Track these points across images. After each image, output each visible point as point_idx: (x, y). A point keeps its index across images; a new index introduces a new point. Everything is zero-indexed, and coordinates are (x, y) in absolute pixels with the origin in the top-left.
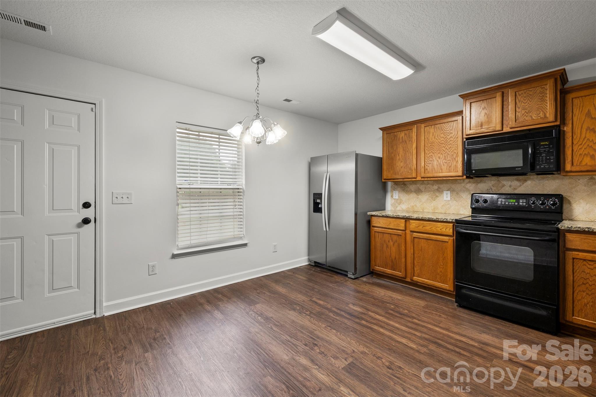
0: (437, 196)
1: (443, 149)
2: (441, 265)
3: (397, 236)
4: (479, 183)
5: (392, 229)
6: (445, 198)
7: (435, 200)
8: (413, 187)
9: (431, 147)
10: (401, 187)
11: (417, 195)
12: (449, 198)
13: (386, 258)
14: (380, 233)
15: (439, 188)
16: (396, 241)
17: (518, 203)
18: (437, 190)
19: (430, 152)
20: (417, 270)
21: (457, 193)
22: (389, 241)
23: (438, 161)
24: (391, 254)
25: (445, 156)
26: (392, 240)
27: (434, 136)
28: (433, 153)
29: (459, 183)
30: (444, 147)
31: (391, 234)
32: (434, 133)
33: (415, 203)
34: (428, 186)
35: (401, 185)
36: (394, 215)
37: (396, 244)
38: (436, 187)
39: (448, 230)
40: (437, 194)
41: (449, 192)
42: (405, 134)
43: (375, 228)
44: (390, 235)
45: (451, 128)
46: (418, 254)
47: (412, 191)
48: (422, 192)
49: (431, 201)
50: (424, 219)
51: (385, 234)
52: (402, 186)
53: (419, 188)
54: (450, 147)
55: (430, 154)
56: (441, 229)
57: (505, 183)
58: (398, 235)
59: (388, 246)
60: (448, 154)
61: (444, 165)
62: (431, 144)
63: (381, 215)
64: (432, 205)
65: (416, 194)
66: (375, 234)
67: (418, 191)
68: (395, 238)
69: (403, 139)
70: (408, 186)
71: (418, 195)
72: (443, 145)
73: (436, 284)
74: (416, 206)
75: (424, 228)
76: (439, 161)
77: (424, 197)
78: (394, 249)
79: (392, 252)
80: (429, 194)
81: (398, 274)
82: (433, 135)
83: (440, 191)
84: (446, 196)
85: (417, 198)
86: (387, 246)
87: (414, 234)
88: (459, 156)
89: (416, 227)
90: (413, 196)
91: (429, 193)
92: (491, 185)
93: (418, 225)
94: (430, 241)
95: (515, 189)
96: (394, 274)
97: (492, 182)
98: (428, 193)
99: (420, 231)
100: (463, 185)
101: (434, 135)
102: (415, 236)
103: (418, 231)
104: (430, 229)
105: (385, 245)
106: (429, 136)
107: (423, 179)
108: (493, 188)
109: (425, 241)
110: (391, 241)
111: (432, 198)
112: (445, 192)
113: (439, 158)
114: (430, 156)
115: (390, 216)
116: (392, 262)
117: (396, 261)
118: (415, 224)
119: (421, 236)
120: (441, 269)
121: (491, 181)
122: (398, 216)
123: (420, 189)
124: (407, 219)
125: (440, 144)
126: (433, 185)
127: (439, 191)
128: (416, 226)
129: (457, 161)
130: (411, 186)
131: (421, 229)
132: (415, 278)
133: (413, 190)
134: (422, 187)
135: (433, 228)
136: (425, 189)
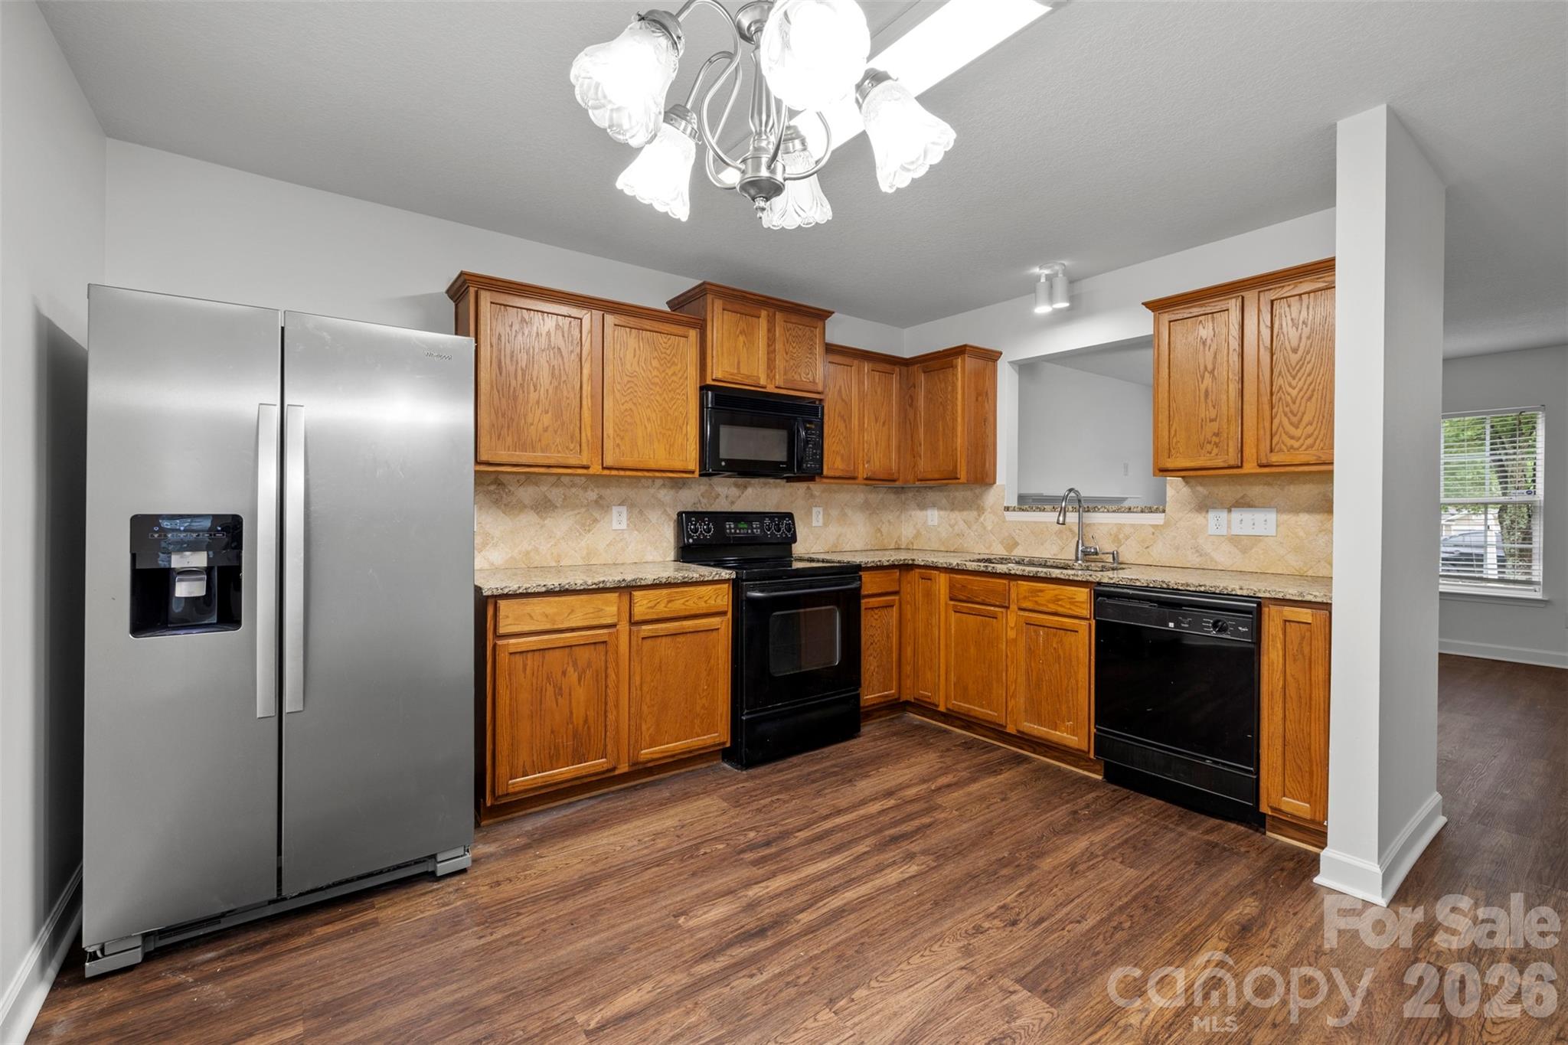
0: (596, 521)
1: (658, 398)
2: (703, 690)
3: (592, 647)
4: (681, 488)
5: (573, 630)
6: (615, 526)
7: (589, 531)
8: (527, 493)
9: (628, 386)
10: (489, 492)
11: (541, 517)
12: (624, 526)
13: (552, 732)
14: (530, 655)
15: (601, 497)
16: (589, 665)
17: (752, 529)
18: (596, 502)
19: (627, 399)
20: (648, 729)
21: (641, 512)
22: (564, 673)
23: (646, 427)
24: (571, 713)
25: (661, 418)
26: (575, 664)
27: (636, 358)
28: (635, 404)
29: (643, 487)
30: (660, 395)
31: (571, 646)
32: (638, 352)
33: (533, 543)
34: (574, 490)
35: (488, 485)
36: (590, 583)
37: (589, 673)
38: (592, 495)
39: (719, 601)
40: (597, 515)
41: (624, 509)
42: (557, 326)
43: (512, 641)
44: (567, 650)
45: (674, 351)
46: (652, 681)
47: (525, 507)
48: (556, 507)
49: (580, 534)
50: (672, 581)
51: (548, 654)
52: (492, 488)
53: (546, 497)
54: (672, 398)
55: (626, 406)
56: (706, 602)
57: (719, 489)
58: (595, 643)
59: (561, 689)
60: (668, 414)
61: (659, 441)
62: (630, 379)
63: (544, 589)
64: (583, 543)
65: (537, 513)
66: (509, 659)
67: (544, 507)
68: (584, 655)
69: (552, 339)
70: (512, 489)
71: (545, 519)
72: (658, 388)
73: (694, 744)
74: (536, 550)
75: (670, 605)
76: (649, 429)
77: (561, 524)
78: (580, 694)
79: (574, 704)
80: (576, 515)
81: (597, 765)
82: (634, 356)
83: (602, 505)
84: (618, 519)
85: (542, 527)
86: (559, 691)
87: (644, 627)
88: (690, 423)
89: (649, 608)
90: (529, 518)
91: (576, 512)
92: (699, 494)
93: (656, 602)
94: (681, 639)
95: (733, 503)
96: (584, 773)
97: (702, 487)
98: (571, 513)
99: (661, 616)
100: (652, 491)
101: (637, 356)
102: (643, 634)
103: (655, 617)
104: (684, 607)
105: (550, 689)
106: (625, 356)
107: (606, 472)
108: (704, 501)
109: (669, 639)
110: (571, 669)
111: (583, 525)
112: (615, 510)
113: (649, 419)
114: (626, 410)
115: (574, 587)
116: (574, 736)
117: (589, 728)
118: (645, 602)
119: (662, 629)
120: (704, 701)
121: (700, 485)
122: (601, 585)
123: (549, 501)
124: (626, 589)
125: (652, 384)
126: (585, 489)
127: (602, 507)
128: (649, 605)
129: (686, 434)
130: (521, 489)
131: (662, 610)
132: (646, 753)
133: (526, 502)
134: (556, 494)
135: (690, 603)
136: (565, 499)
